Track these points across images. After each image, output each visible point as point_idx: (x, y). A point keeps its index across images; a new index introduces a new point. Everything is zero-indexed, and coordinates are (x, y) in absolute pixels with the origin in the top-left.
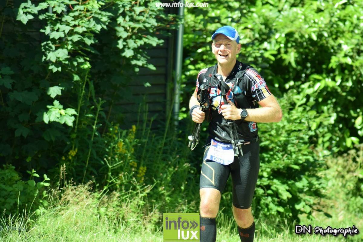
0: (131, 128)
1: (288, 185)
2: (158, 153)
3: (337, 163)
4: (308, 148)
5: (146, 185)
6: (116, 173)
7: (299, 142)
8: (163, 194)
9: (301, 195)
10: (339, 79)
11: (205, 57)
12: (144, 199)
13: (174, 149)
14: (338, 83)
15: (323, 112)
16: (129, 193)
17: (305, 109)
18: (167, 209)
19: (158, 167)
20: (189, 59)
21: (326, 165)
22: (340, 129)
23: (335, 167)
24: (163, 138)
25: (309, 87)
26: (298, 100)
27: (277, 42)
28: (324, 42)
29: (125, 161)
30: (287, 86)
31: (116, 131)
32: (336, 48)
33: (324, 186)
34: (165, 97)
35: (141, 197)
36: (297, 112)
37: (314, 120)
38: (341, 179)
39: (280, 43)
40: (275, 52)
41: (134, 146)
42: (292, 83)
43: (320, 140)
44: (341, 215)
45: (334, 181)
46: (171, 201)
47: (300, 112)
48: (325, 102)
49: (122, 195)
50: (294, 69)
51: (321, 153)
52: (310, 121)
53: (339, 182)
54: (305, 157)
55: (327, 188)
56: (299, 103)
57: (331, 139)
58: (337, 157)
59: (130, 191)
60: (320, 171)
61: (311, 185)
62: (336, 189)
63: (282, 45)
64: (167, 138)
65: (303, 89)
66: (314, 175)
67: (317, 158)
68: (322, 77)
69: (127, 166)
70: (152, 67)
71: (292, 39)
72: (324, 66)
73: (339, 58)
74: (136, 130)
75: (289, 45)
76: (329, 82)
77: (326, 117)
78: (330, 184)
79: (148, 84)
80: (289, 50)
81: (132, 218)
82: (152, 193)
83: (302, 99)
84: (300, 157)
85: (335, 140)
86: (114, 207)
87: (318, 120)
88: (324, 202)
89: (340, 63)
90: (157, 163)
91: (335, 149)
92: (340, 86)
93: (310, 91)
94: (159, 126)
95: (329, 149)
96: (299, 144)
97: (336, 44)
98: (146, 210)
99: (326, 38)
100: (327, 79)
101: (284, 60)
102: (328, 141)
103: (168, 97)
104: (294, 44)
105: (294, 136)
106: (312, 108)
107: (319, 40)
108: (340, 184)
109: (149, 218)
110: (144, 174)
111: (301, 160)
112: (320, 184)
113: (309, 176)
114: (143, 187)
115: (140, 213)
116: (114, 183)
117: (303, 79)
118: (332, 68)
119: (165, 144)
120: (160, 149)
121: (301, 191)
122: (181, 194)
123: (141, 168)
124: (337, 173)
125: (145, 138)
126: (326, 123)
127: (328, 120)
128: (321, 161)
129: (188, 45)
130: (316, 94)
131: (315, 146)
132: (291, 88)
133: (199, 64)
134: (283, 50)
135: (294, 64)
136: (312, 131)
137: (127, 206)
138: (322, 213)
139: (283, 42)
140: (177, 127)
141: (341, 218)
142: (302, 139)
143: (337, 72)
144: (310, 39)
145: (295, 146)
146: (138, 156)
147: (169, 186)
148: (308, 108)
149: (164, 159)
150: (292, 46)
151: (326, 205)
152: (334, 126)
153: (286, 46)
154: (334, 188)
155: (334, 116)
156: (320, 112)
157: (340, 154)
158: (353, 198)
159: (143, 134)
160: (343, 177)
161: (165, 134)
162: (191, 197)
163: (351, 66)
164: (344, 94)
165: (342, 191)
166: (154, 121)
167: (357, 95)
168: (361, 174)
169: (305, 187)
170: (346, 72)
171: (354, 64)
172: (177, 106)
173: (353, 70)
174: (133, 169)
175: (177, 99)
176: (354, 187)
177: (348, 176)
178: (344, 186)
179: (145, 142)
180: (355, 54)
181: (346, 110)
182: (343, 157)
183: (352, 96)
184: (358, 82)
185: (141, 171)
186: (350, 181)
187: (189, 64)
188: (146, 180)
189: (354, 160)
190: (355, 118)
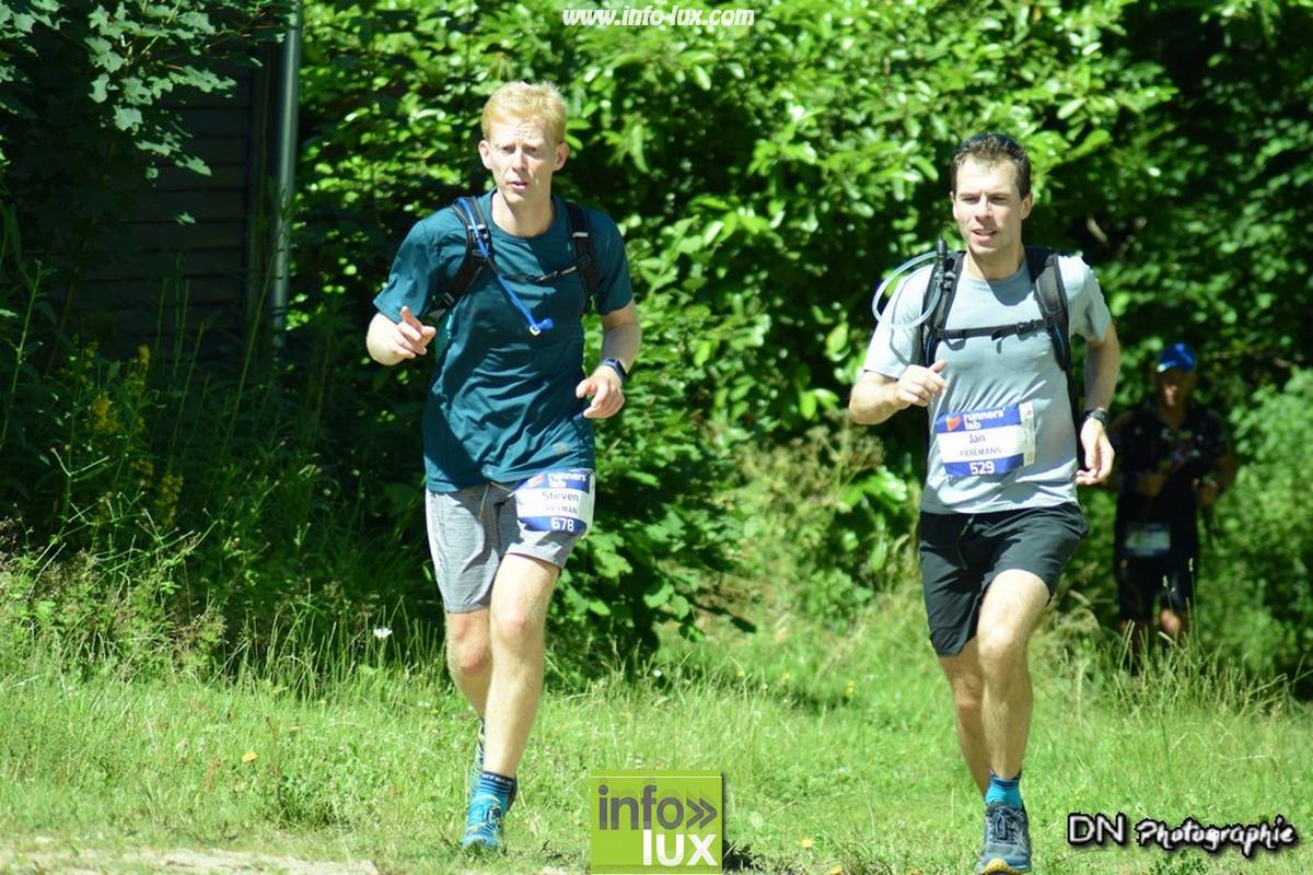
0: (137, 354)
1: (623, 533)
2: (222, 433)
3: (771, 468)
4: (685, 419)
5: (183, 532)
6: (87, 494)
7: (657, 402)
8: (236, 560)
9: (662, 565)
10: (777, 211)
11: (366, 138)
12: (175, 573)
13: (272, 423)
14: (776, 223)
15: (730, 310)
16: (127, 555)
17: (674, 302)
18: (248, 606)
19: (221, 476)
20: (318, 145)
21: (739, 472)
22: (781, 364)
23: (767, 479)
24: (236, 387)
25: (690, 233)
26: (656, 272)
27: (589, 93)
28: (735, 94)
29: (118, 457)
31: (89, 364)
32: (768, 114)
33: (732, 535)
34: (244, 261)
35: (168, 569)
36: (653, 310)
37: (703, 332)
38: (783, 516)
39: (599, 96)
40: (584, 125)
41: (143, 412)
42: (635, 221)
43: (721, 397)
44: (783, 625)
45: (762, 521)
46: (260, 583)
47: (661, 309)
48: (735, 282)
49: (105, 563)
50: (643, 177)
51: (724, 433)
52: (690, 336)
53: (777, 526)
54: (675, 447)
55: (742, 541)
56: (657, 282)
57: (753, 395)
58: (771, 448)
59: (132, 549)
60: (721, 489)
61: (692, 534)
62: (769, 545)
63: (606, 104)
64: (247, 386)
65: (670, 239)
66: (700, 505)
67: (712, 452)
68: (728, 202)
69: (124, 473)
70: (199, 166)
71: (637, 85)
72: (733, 170)
73: (778, 144)
74: (150, 361)
75: (628, 103)
76: (747, 218)
77: (738, 327)
78: (750, 529)
79: (186, 218)
80: (628, 118)
81: (137, 635)
82: (200, 556)
83: (667, 272)
84: (661, 450)
85: (766, 398)
86: (80, 601)
87: (715, 335)
88: (730, 585)
89: (781, 158)
90: (216, 465)
91: (768, 424)
92: (782, 229)
93: (690, 246)
94: (223, 349)
95: (746, 422)
96: (658, 407)
97: (770, 103)
98: (181, 608)
99: (739, 81)
100: (741, 211)
101: (612, 149)
102: (745, 398)
103: (253, 262)
104: (641, 100)
105: (643, 383)
106: (698, 298)
107: (717, 88)
108: (781, 531)
109: (192, 635)
110: (176, 498)
111: (661, 457)
112: (719, 531)
113: (687, 506)
114: (176, 535)
115: (163, 619)
116: (82, 524)
117: (668, 210)
118: (756, 173)
119: (244, 407)
120: (229, 418)
121: (662, 551)
122: (292, 561)
123: (168, 479)
124: (771, 497)
125: (182, 389)
126: (738, 345)
127: (746, 335)
128: (724, 458)
129: (314, 100)
130: (711, 253)
131: (706, 416)
132: (633, 234)
133: (349, 159)
134: (607, 119)
135: (640, 163)
136: (696, 368)
137: (122, 597)
138: (725, 619)
139: (608, 93)
140: (281, 352)
141: (781, 634)
142: (667, 390)
143: (772, 190)
144: (691, 85)
145: (647, 415)
146: (158, 442)
147: (256, 537)
148: (684, 298)
149: (239, 453)
150: (636, 107)
151: (738, 595)
152: (762, 353)
153: (617, 108)
154: (763, 543)
155: (764, 324)
156: (722, 312)
157: (781, 438)
158: (820, 575)
159: (174, 373)
160: (789, 509)
161: (244, 376)
162: (325, 569)
163: (816, 170)
164: (794, 256)
165: (787, 551)
166: (207, 334)
167: (832, 260)
168: (845, 500)
169: (675, 540)
170: (801, 187)
171: (825, 165)
172: (280, 288)
173: (821, 183)
174: (142, 483)
175: (282, 265)
176: (823, 539)
177: (804, 508)
178: (792, 537)
179: (180, 399)
180: (828, 134)
181: (798, 304)
182: (792, 449)
183: (817, 262)
184: (836, 219)
185: (165, 490)
186: (811, 522)
187: (318, 160)
188: (182, 518)
189: (824, 458)
190: (828, 330)
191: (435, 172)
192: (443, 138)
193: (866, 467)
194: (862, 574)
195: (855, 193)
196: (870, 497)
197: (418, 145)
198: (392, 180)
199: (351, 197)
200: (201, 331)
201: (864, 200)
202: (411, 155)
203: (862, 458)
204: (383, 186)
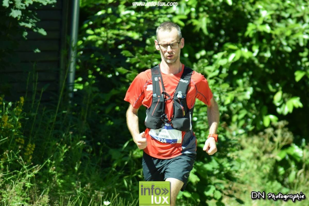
0: (19, 100)
1: (197, 167)
2: (49, 129)
3: (252, 143)
4: (220, 125)
5: (34, 165)
8: (53, 176)
9: (211, 179)
10: (256, 49)
12: (31, 180)
13: (68, 125)
14: (255, 54)
15: (238, 85)
16: (14, 173)
17: (217, 82)
19: (49, 145)
20: (88, 23)
21: (239, 145)
22: (257, 106)
23: (251, 148)
24: (55, 113)
25: (223, 57)
26: (210, 71)
27: (187, 6)
28: (241, 6)
29: (11, 137)
30: (198, 56)
31: (1, 103)
32: (253, 14)
33: (237, 168)
34: (59, 65)
35: (28, 178)
37: (226, 94)
38: (256, 161)
39: (191, 7)
40: (185, 17)
41: (21, 120)
42: (203, 53)
43: (235, 118)
45: (248, 163)
46: (62, 184)
47: (212, 84)
48: (240, 76)
49: (6, 176)
50: (207, 37)
51: (235, 131)
52: (221, 95)
53: (254, 165)
55: (240, 170)
56: (211, 75)
57: (246, 117)
58: (253, 135)
59: (15, 171)
60: (232, 151)
61: (221, 168)
62: (250, 172)
63: (193, 10)
64: (59, 112)
65: (216, 60)
66: (225, 156)
67: (230, 137)
68: (238, 46)
69: (13, 143)
70: (42, 32)
71: (205, 3)
72: (240, 34)
73: (256, 25)
74: (24, 102)
75: (201, 9)
76: (245, 52)
77: (241, 92)
78: (243, 166)
79: (38, 51)
80: (201, 15)
81: (16, 202)
82: (40, 174)
83: (214, 71)
85: (251, 118)
87: (232, 95)
88: (237, 186)
89: (257, 30)
90: (47, 140)
91: (250, 128)
92: (257, 56)
93: (222, 62)
94: (51, 98)
95: (243, 127)
97: (254, 9)
98: (33, 193)
100: (243, 49)
101: (195, 26)
102: (243, 119)
103: (62, 66)
104: (206, 8)
105: (204, 112)
106: (225, 80)
107: (234, 5)
108: (255, 167)
110: (32, 152)
112: (232, 167)
113: (220, 157)
114: (32, 166)
115: (26, 196)
117: (216, 49)
118: (248, 36)
119: (58, 119)
120: (51, 124)
121: (210, 174)
122: (74, 176)
123: (29, 145)
124: (252, 154)
125: (35, 112)
126: (240, 98)
127: (244, 95)
128: (234, 140)
130: (230, 65)
131: (229, 124)
132: (202, 57)
133: (99, 28)
134: (193, 15)
135: (205, 31)
136: (224, 106)
137: (11, 188)
138: (233, 199)
139: (194, 5)
140: (72, 99)
141: (255, 204)
143: (254, 42)
144: (225, 3)
145: (205, 123)
146: (26, 131)
147: (61, 167)
148: (221, 81)
149: (55, 136)
150: (204, 11)
151: (238, 190)
152: (250, 101)
153: (197, 11)
154: (248, 171)
155: (250, 91)
156: (233, 86)
157: (255, 132)
158: (269, 183)
159: (32, 106)
160: (258, 158)
161: (58, 108)
162: (86, 179)
163: (270, 34)
164: (262, 66)
165: (257, 174)
166: (44, 93)
167: (276, 68)
168: (279, 155)
169: (215, 170)
170: (264, 41)
171: (273, 33)
172: (72, 76)
173: (272, 39)
174: (20, 147)
175: (72, 67)
176: (270, 170)
177: (264, 158)
178: (259, 169)
179: (34, 116)
180: (275, 21)
181: (263, 84)
182: (260, 136)
183: (271, 68)
184: (277, 53)
185: (28, 149)
186: (266, 163)
187: (87, 28)
188: (34, 159)
189: (271, 139)
190: (274, 94)
191: (130, 34)
192: (134, 21)
193: (287, 143)
194: (285, 183)
195: (284, 43)
196: (289, 155)
197: (125, 24)
198: (114, 37)
199: (100, 42)
200: (42, 91)
201: (288, 45)
202: (122, 27)
203: (285, 140)
204: (111, 39)
